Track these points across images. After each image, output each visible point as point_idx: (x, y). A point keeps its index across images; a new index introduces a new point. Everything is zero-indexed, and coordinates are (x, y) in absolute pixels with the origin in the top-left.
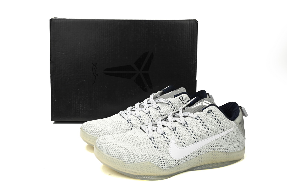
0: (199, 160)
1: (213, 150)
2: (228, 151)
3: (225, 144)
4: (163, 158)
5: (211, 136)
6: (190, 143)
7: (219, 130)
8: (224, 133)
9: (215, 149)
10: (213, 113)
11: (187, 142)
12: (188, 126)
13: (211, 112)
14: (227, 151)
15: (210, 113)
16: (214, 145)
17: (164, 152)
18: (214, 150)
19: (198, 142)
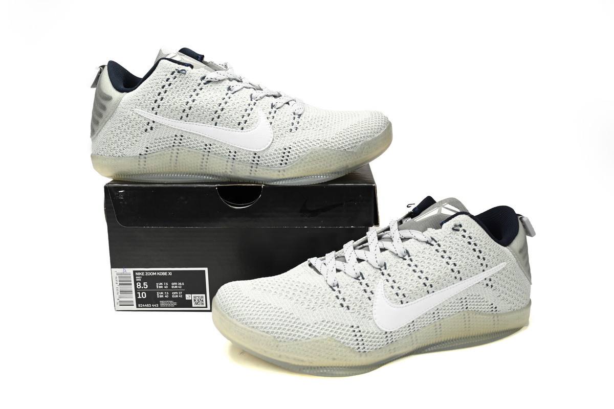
0: (435, 331)
1: (466, 310)
2: (496, 309)
3: (489, 296)
4: (360, 328)
5: (461, 279)
6: (417, 295)
7: (477, 266)
8: (488, 273)
9: (469, 307)
10: (465, 231)
11: (410, 292)
12: (411, 260)
13: (461, 229)
14: (494, 310)
15: (458, 230)
16: (468, 297)
17: (361, 315)
18: (467, 308)
19: (433, 292)
